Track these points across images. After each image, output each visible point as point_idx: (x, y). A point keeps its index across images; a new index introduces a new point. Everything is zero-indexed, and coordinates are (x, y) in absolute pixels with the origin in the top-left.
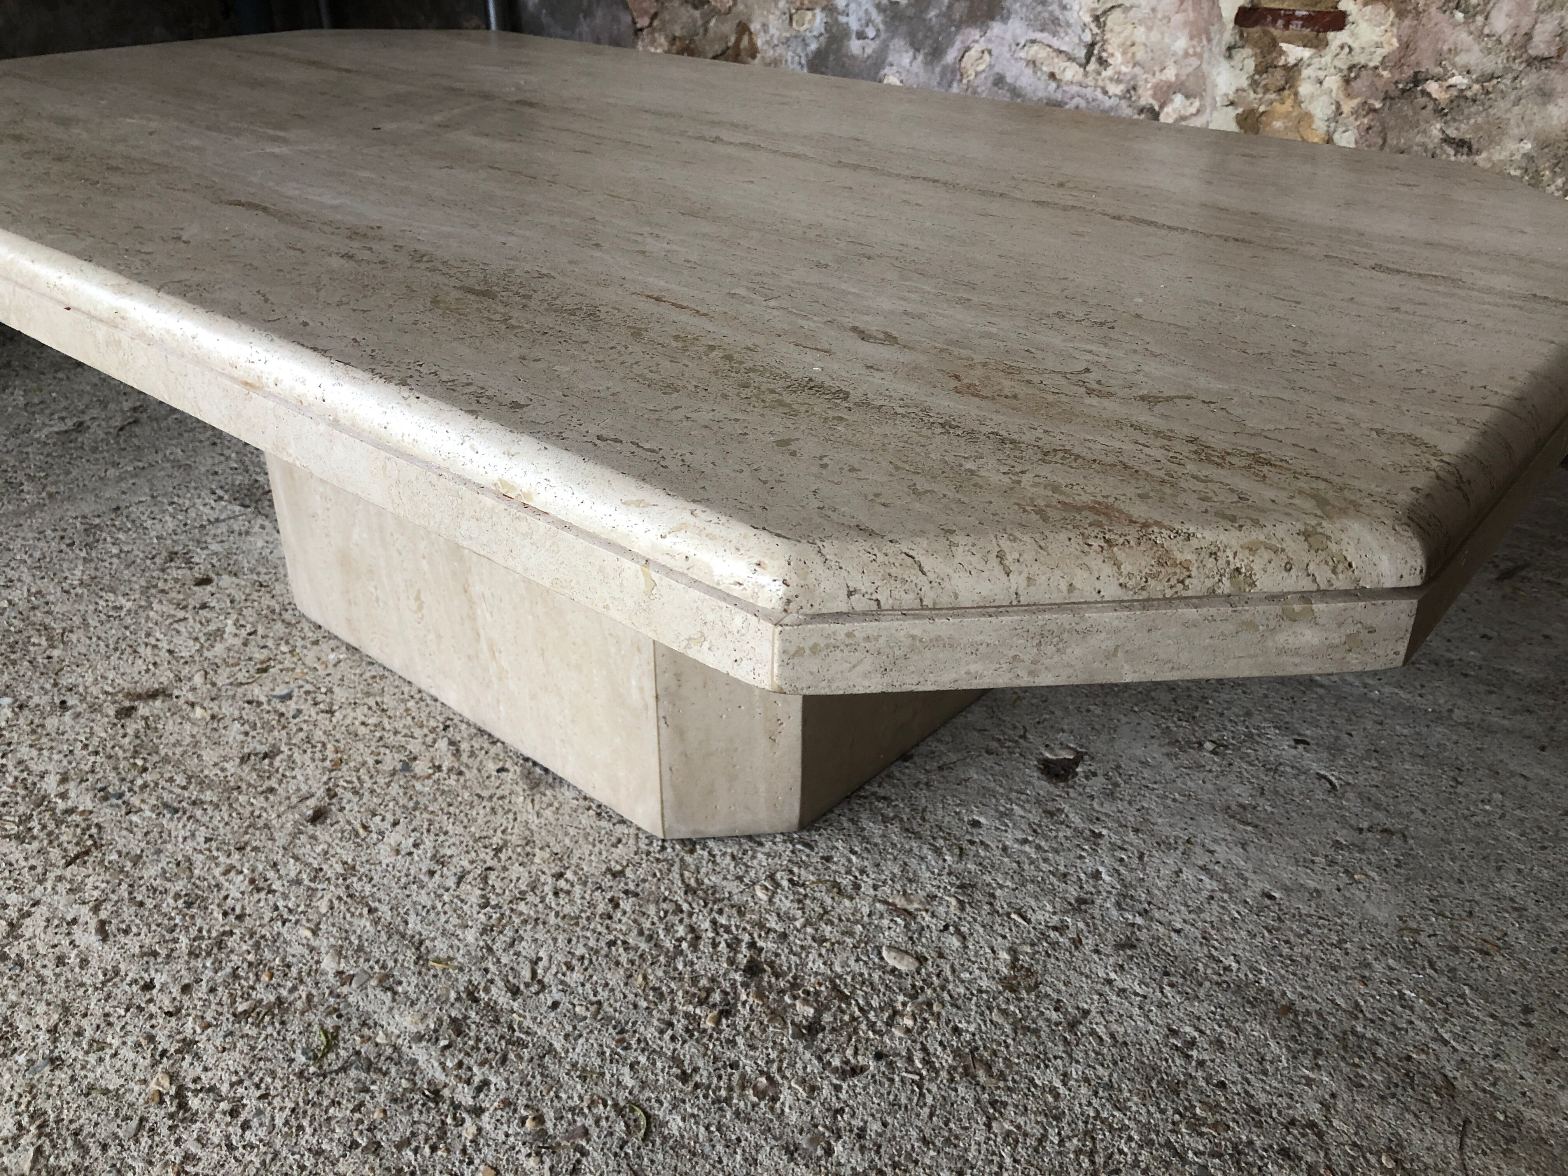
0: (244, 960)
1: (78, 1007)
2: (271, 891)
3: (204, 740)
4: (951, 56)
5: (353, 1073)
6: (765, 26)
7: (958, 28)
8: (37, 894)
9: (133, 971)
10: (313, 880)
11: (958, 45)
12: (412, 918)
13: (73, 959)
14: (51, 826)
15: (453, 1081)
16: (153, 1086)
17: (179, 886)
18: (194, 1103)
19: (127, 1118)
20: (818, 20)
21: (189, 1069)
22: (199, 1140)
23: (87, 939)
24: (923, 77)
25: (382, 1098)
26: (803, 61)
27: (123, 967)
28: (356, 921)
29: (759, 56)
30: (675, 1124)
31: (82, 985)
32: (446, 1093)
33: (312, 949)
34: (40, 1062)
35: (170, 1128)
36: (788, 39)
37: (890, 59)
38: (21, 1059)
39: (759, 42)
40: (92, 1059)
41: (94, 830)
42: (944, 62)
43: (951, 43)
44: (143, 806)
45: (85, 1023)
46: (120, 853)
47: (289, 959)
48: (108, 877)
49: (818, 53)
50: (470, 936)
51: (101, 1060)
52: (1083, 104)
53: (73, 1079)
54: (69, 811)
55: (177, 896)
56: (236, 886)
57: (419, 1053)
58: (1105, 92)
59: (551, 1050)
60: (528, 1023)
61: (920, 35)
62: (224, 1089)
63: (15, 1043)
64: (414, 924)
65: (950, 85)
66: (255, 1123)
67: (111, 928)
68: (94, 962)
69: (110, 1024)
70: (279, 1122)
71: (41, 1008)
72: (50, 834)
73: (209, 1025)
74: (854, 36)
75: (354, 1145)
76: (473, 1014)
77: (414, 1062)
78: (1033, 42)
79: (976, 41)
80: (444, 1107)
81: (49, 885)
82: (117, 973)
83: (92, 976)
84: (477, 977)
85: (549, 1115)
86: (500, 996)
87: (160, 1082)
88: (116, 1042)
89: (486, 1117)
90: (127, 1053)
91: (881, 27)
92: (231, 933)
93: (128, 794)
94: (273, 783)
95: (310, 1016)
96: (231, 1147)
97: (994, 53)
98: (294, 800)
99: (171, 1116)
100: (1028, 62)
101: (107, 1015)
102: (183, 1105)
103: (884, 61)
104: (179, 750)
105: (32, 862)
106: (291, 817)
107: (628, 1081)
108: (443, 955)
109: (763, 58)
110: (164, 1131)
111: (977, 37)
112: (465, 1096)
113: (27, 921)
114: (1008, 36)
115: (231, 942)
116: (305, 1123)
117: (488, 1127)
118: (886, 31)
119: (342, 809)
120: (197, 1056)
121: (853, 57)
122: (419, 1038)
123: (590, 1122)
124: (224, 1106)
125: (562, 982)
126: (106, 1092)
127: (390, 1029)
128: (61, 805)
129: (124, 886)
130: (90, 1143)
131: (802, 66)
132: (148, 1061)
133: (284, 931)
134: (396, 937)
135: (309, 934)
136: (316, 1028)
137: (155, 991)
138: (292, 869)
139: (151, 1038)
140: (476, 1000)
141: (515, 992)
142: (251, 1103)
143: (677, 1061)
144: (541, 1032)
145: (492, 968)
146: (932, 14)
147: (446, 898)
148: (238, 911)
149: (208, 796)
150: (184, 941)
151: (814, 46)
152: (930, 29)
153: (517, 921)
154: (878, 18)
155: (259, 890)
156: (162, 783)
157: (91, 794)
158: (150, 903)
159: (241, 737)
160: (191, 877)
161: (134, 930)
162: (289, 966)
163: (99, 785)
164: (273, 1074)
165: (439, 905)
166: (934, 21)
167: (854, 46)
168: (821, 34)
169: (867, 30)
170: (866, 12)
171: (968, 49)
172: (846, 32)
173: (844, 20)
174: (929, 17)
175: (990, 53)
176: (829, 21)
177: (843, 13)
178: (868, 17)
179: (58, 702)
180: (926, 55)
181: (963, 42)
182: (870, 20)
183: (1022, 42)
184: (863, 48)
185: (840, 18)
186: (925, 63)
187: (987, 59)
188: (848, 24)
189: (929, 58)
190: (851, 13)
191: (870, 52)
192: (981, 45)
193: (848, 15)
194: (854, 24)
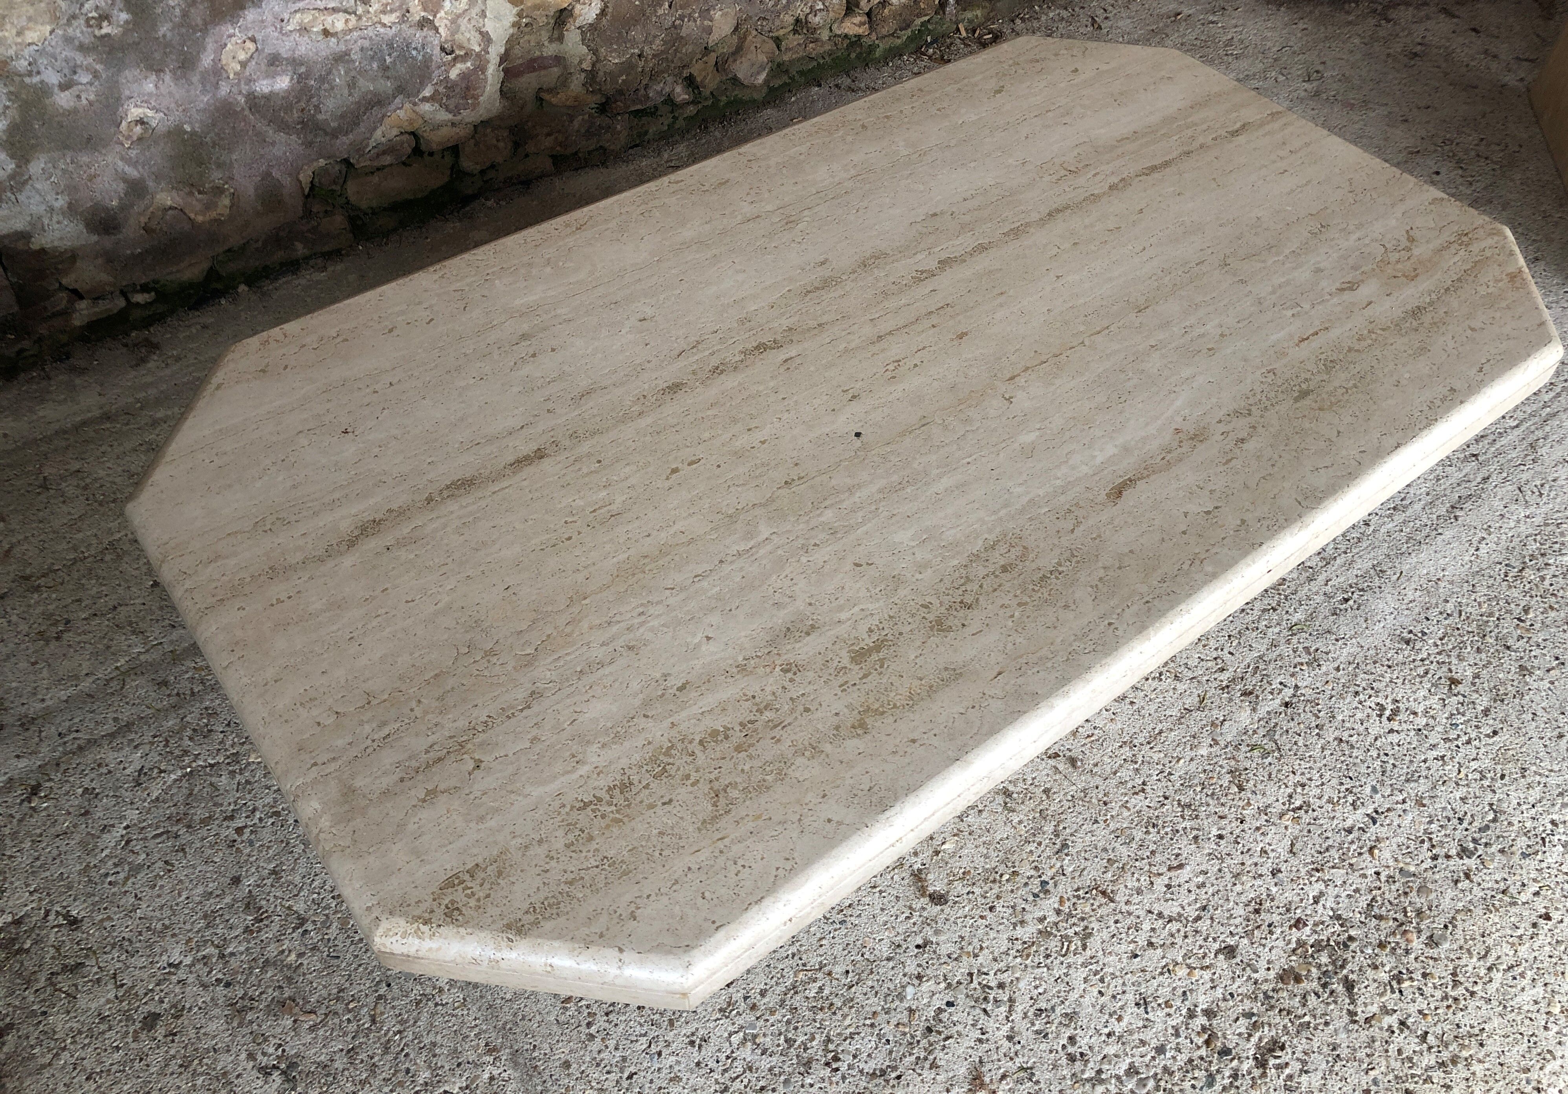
0: (1201, 792)
1: (1237, 869)
2: (1144, 783)
3: (984, 839)
4: (207, 60)
5: (1276, 737)
7: (205, 30)
8: (1142, 913)
9: (1209, 847)
10: (1136, 763)
11: (210, 46)
12: (1168, 713)
13: (1201, 879)
14: (1074, 920)
15: (1280, 696)
16: (1289, 823)
17: (1138, 834)
18: (1298, 803)
19: (1309, 831)
21: (1278, 808)
22: (1320, 798)
23: (1185, 874)
24: (179, 93)
25: (1292, 724)
27: (1207, 851)
28: (1170, 740)
30: (1299, 616)
31: (1220, 870)
32: (1287, 699)
33: (1192, 760)
34: (1276, 880)
35: (1314, 810)
37: (127, 93)
38: (1274, 890)
40: (1272, 855)
41: (1081, 893)
42: (199, 70)
43: (201, 47)
44: (1058, 865)
45: (1249, 863)
46: (1104, 873)
47: (1200, 770)
48: (1129, 874)
50: (1181, 687)
51: (1273, 850)
52: (367, 44)
53: (1286, 861)
54: (1058, 912)
55: (1148, 833)
56: (1138, 802)
57: (1262, 711)
58: (384, 25)
59: (1261, 657)
60: (1242, 665)
61: (157, 56)
62: (1289, 790)
63: (1264, 896)
64: (1175, 712)
65: (217, 86)
66: (1308, 776)
67: (1175, 863)
68: (1203, 868)
69: (1249, 850)
70: (1308, 765)
71: (1238, 888)
72: (1083, 919)
73: (1249, 804)
74: (56, 90)
75: (1318, 734)
76: (1238, 687)
77: (1269, 713)
78: (295, 12)
79: (230, 36)
80: (1295, 700)
81: (1132, 908)
82: (1210, 854)
83: (1213, 867)
84: (1215, 684)
85: (1298, 660)
86: (1225, 676)
87: (1287, 821)
88: (1261, 845)
89: (1299, 684)
90: (1267, 839)
91: (99, 67)
92: (1179, 800)
93: (1044, 878)
94: (1039, 791)
95: (1241, 757)
96: (1323, 784)
97: (259, 37)
98: (1057, 777)
99: (1306, 812)
100: (300, 29)
101: (1242, 853)
102: (1300, 808)
103: (118, 99)
104: (993, 854)
105: (1111, 923)
106: (1074, 777)
107: (1277, 630)
108: (1197, 699)
110: (1316, 813)
111: (232, 31)
112: (1288, 692)
113: (1166, 913)
114: (268, 17)
115: (1185, 800)
116: (1307, 755)
117: (1305, 684)
118: (106, 69)
119: (1069, 750)
120: (1269, 806)
121: (75, 111)
122: (1254, 710)
123: (1301, 647)
124: (1299, 790)
125: (1216, 649)
126: (1292, 845)
127: (1248, 722)
128: (1052, 918)
129: (1137, 864)
130: (1325, 846)
132: (1273, 827)
133: (1177, 774)
134: (1183, 720)
135: (1182, 761)
136: (1248, 755)
137: (1224, 832)
138: (1124, 774)
139: (1258, 829)
140: (1228, 687)
141: (1222, 670)
142: (1298, 778)
143: (1264, 611)
144: (1248, 660)
145: (1206, 678)
146: (164, 29)
147: (1153, 696)
148: (1161, 799)
149: (1049, 828)
150: (1188, 824)
152: (167, 45)
153: (1172, 665)
154: (89, 61)
155: (1143, 790)
156: (1034, 857)
157: (1039, 902)
158: (1153, 847)
159: (984, 815)
160: (1130, 828)
161: (1176, 851)
162: (1205, 771)
163: (1031, 898)
164: (1279, 771)
165: (1158, 700)
166: (169, 34)
167: (64, 100)
168: (7, 107)
169: (75, 77)
170: (66, 61)
171: (226, 45)
172: (44, 90)
173: (36, 79)
174: (160, 33)
175: (253, 40)
176: (12, 89)
177: (30, 74)
178: (72, 64)
179: (916, 951)
180: (173, 72)
181: (216, 42)
182: (75, 66)
183: (286, 16)
184: (79, 97)
185: (27, 80)
186: (176, 79)
187: (250, 46)
188: (42, 82)
189: (179, 73)
190: (42, 68)
191: (92, 97)
192: (239, 37)
193: (38, 73)
194: (52, 78)
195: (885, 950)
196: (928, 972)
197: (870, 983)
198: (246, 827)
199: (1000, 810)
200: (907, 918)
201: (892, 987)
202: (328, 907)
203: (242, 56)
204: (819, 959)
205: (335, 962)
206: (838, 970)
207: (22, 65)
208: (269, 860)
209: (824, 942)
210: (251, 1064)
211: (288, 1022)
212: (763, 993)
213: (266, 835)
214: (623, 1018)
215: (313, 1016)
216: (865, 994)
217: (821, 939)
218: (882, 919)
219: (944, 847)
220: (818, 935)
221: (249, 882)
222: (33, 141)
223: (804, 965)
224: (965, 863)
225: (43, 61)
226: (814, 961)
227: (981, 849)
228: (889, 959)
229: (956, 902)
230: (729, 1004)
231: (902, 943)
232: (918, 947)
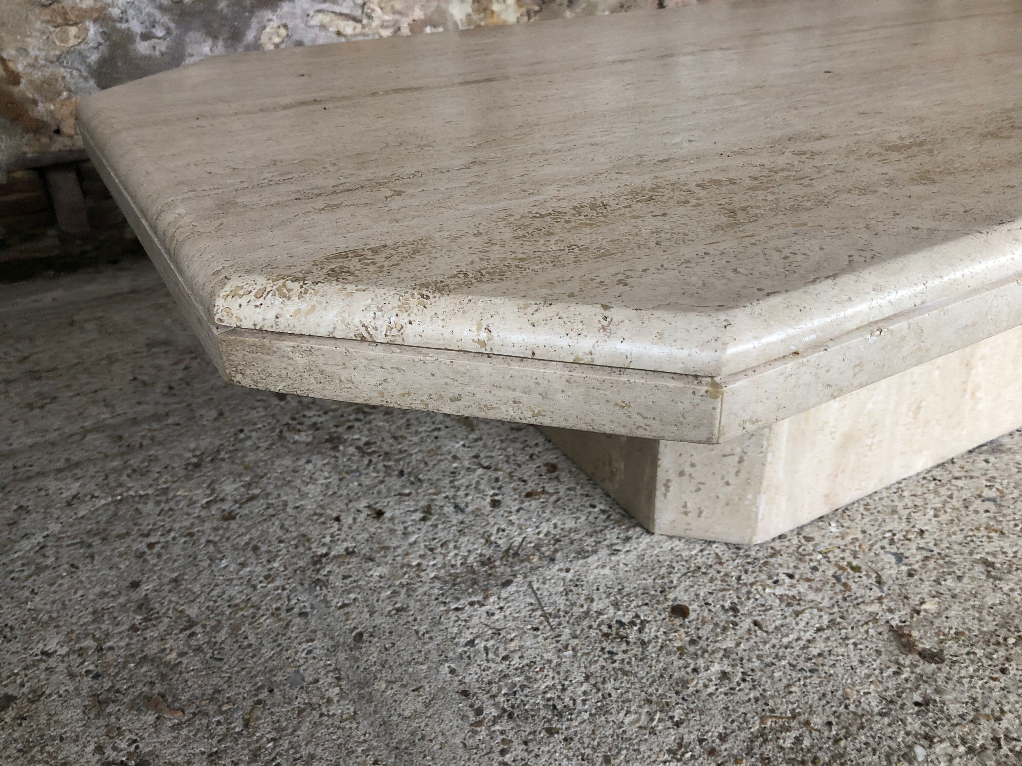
4: (250, 36)
6: (23, 50)
7: (252, 12)
11: (254, 23)
20: (92, 32)
26: (85, 74)
29: (23, 81)
36: (59, 57)
37: (189, 50)
39: (20, 67)
42: (245, 42)
43: (247, 26)
49: (103, 61)
61: (215, 25)
74: (138, 39)
78: (319, 11)
79: (270, 20)
91: (172, 25)
97: (290, 25)
100: (320, 26)
109: (31, 82)
111: (271, 17)
114: (298, 11)
118: (177, 28)
121: (149, 58)
131: (86, 78)
146: (222, 5)
151: (94, 57)
152: (223, 18)
154: (165, 19)
166: (226, 10)
167: (143, 47)
168: (100, 44)
169: (154, 31)
170: (149, 15)
171: (264, 27)
172: (129, 37)
173: (124, 26)
174: (219, 8)
175: (285, 26)
176: (106, 30)
177: (121, 20)
178: (152, 19)
179: (916, 709)
180: (225, 40)
181: (259, 23)
182: (155, 21)
183: (311, 13)
184: (154, 48)
185: (118, 25)
186: (226, 47)
187: (283, 32)
188: (129, 29)
189: (229, 42)
190: (130, 18)
191: (163, 49)
192: (275, 23)
193: (127, 21)
194: (136, 27)
195: (876, 706)
196: (939, 732)
197: (863, 738)
198: (158, 542)
199: (984, 577)
200: (895, 673)
201: (894, 746)
202: (222, 614)
203: (277, 40)
204: (790, 707)
205: (218, 664)
206: (817, 721)
207: (116, 12)
208: (173, 570)
209: (793, 689)
210: (97, 757)
211: (150, 718)
212: (723, 738)
213: (176, 550)
214: (546, 749)
215: (180, 714)
216: (859, 751)
217: (789, 686)
218: (863, 671)
219: (923, 607)
220: (785, 681)
221: (147, 587)
222: (115, 75)
223: (772, 711)
224: (955, 623)
225: (131, 12)
226: (784, 708)
227: (971, 612)
228: (882, 715)
229: (954, 662)
230: (680, 746)
231: (895, 698)
232: (917, 704)
